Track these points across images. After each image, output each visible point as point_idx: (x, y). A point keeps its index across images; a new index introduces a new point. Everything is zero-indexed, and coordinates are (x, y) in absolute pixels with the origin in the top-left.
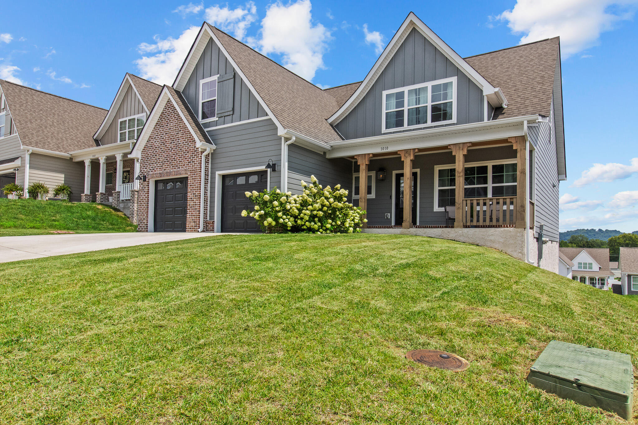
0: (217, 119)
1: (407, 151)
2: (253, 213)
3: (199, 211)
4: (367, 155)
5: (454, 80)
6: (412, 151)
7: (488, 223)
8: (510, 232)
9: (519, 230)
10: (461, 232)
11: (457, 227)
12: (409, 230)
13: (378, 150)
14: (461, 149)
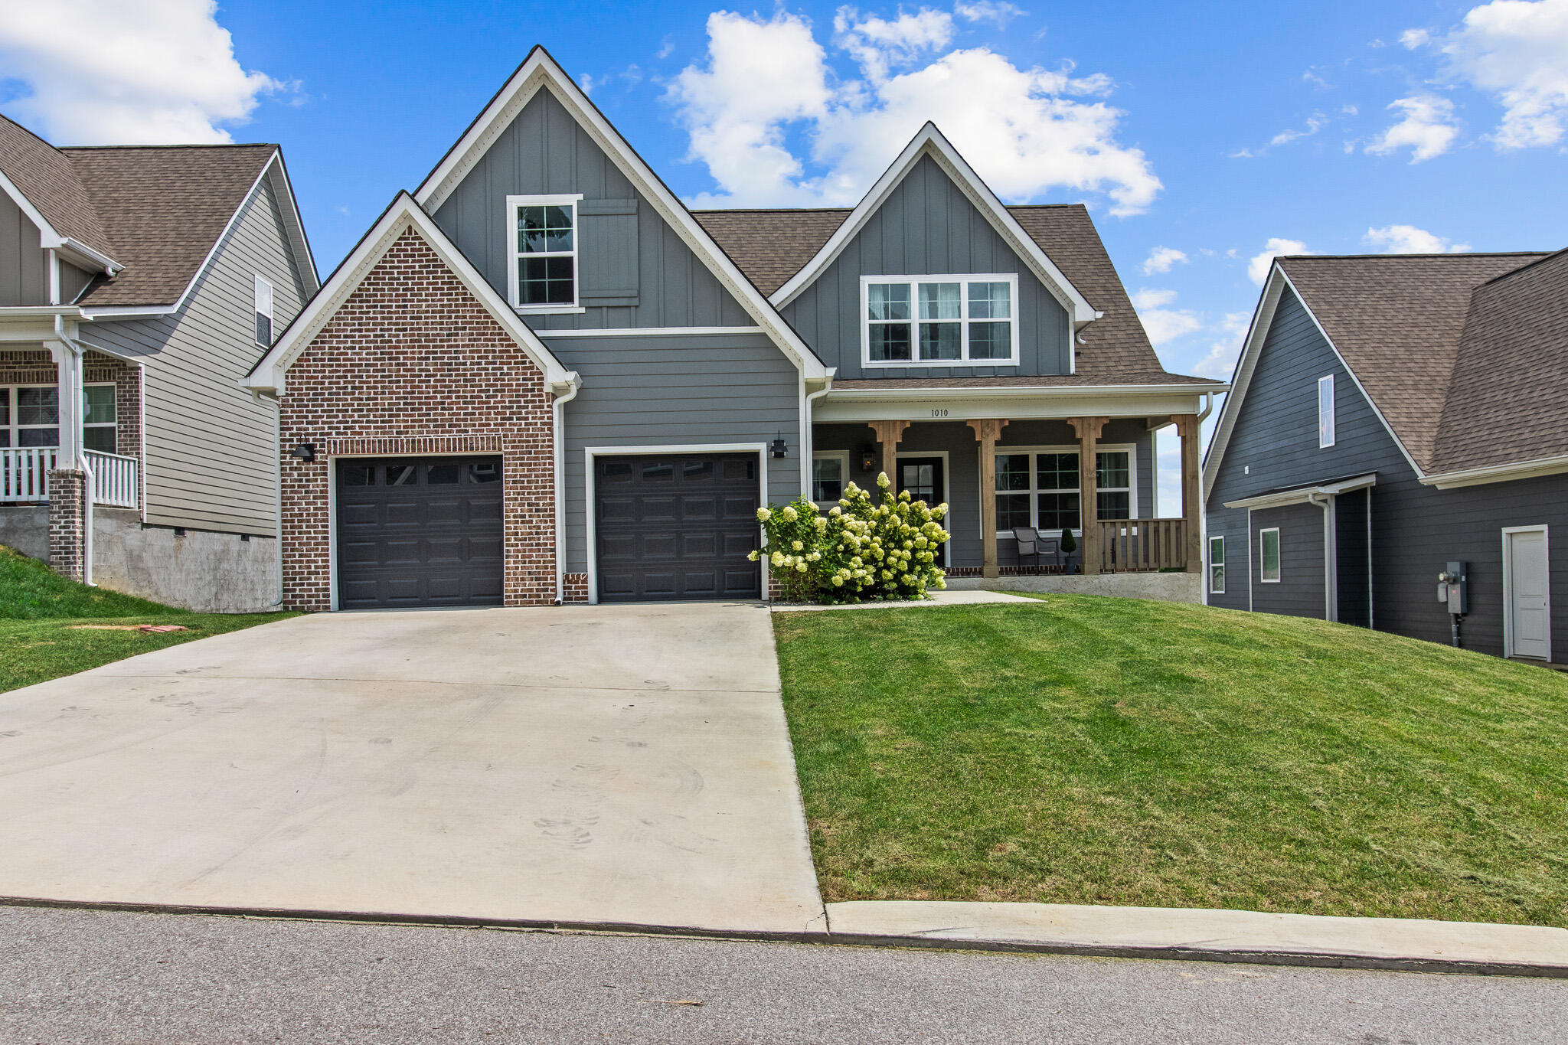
0: (583, 310)
1: (986, 423)
2: (754, 552)
3: (552, 550)
4: (898, 423)
5: (1012, 279)
6: (997, 423)
7: (1142, 565)
8: (1179, 579)
9: (1192, 575)
10: (1097, 581)
11: (1090, 573)
12: (998, 580)
13: (925, 415)
14: (1092, 427)
